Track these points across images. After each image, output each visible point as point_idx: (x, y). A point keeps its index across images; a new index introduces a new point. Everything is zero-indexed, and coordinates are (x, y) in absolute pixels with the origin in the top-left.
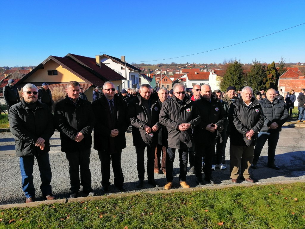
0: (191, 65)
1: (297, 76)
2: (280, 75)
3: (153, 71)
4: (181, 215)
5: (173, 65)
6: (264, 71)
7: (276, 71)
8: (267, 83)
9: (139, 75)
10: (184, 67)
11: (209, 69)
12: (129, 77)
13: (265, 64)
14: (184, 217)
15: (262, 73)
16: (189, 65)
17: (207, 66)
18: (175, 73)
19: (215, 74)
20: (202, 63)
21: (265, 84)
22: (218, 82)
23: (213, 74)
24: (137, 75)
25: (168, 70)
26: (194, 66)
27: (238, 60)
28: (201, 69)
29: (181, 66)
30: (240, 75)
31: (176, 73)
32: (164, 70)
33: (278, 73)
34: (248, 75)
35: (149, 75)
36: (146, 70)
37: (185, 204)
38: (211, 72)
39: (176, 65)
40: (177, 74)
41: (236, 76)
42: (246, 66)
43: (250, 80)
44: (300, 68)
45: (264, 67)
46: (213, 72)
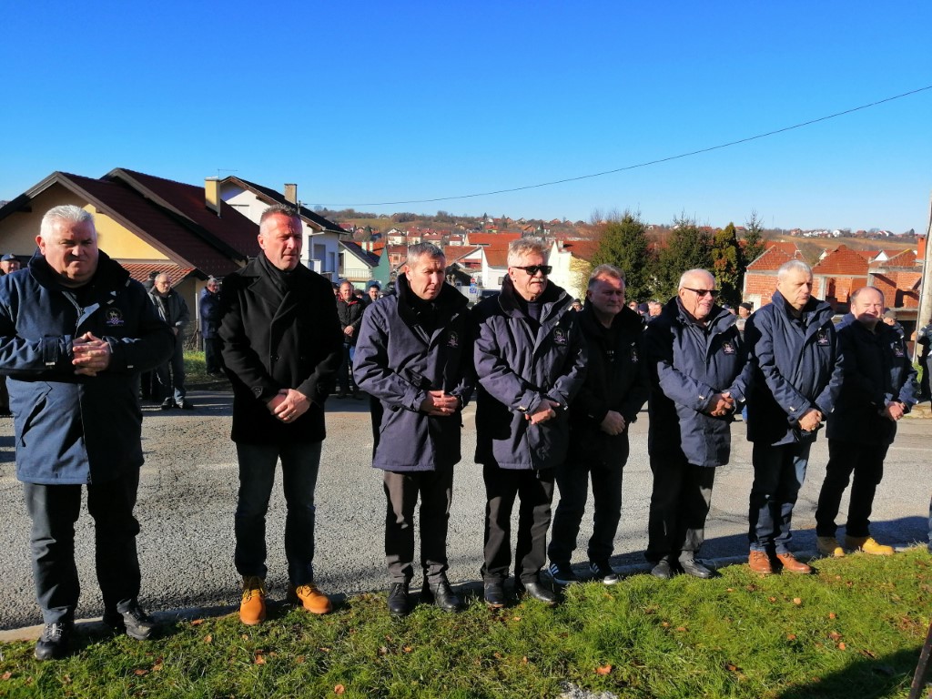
0: (496, 221)
2: (747, 263)
3: (379, 235)
4: (493, 652)
5: (443, 217)
6: (704, 249)
7: (739, 251)
9: (339, 245)
10: (475, 226)
11: (549, 236)
12: (310, 251)
13: (707, 229)
14: (503, 656)
15: (701, 255)
16: (491, 221)
17: (542, 228)
18: (447, 244)
19: (568, 251)
20: (527, 218)
22: (575, 274)
23: (560, 250)
24: (332, 244)
25: (427, 234)
26: (503, 224)
27: (632, 214)
29: (466, 223)
30: (640, 256)
31: (451, 243)
32: (415, 235)
33: (744, 257)
34: (661, 258)
35: (368, 246)
36: (360, 230)
37: (502, 620)
38: (555, 246)
39: (452, 220)
40: (454, 248)
41: (627, 261)
42: (655, 233)
43: (666, 272)
44: (802, 246)
45: (704, 237)
46: (562, 246)
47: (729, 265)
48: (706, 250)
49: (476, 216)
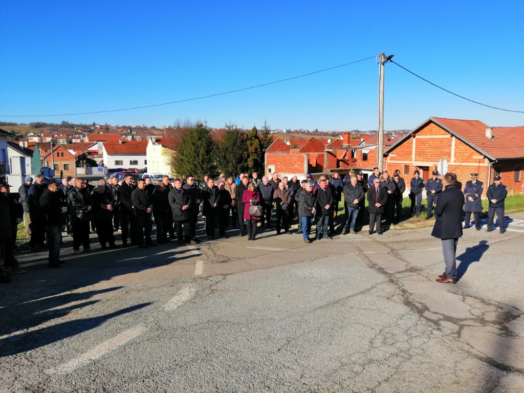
2: (266, 148)
3: (22, 137)
8: (248, 160)
15: (241, 145)
16: (98, 126)
19: (159, 144)
21: (246, 161)
23: (154, 143)
25: (56, 136)
30: (209, 146)
32: (48, 136)
33: (263, 145)
34: (220, 147)
38: (150, 141)
40: (79, 144)
43: (224, 154)
45: (242, 134)
46: (154, 141)
47: (256, 149)
48: (244, 141)
49: (88, 124)
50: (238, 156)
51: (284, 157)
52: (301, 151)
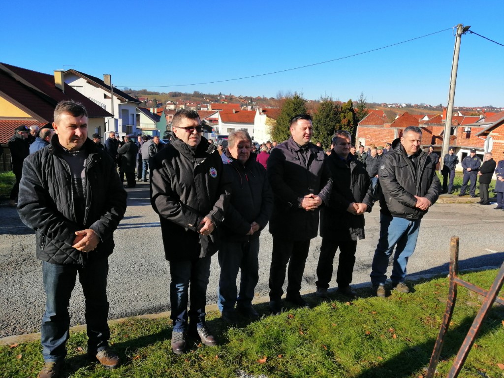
0: (226, 97)
1: (382, 123)
2: (359, 121)
3: (161, 104)
5: (197, 95)
6: (336, 113)
7: (354, 114)
9: (137, 110)
10: (214, 99)
11: (256, 106)
12: (119, 113)
13: (338, 103)
14: (204, 356)
15: (334, 117)
16: (223, 97)
17: (252, 101)
18: (199, 109)
19: (265, 114)
20: (243, 96)
22: (269, 127)
23: (260, 114)
24: (132, 109)
25: (188, 104)
26: (230, 98)
27: (299, 94)
28: (242, 106)
29: (210, 98)
31: (202, 109)
32: (181, 104)
33: (357, 118)
35: (154, 110)
36: (151, 101)
38: (258, 111)
39: (202, 96)
40: (203, 112)
42: (312, 104)
44: (387, 112)
45: (337, 107)
46: (262, 111)
47: (349, 122)
48: (337, 114)
49: (215, 94)
50: (330, 128)
51: (375, 131)
52: (392, 126)
